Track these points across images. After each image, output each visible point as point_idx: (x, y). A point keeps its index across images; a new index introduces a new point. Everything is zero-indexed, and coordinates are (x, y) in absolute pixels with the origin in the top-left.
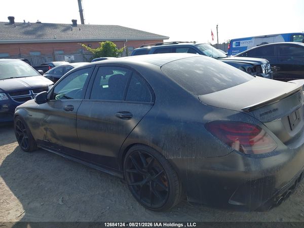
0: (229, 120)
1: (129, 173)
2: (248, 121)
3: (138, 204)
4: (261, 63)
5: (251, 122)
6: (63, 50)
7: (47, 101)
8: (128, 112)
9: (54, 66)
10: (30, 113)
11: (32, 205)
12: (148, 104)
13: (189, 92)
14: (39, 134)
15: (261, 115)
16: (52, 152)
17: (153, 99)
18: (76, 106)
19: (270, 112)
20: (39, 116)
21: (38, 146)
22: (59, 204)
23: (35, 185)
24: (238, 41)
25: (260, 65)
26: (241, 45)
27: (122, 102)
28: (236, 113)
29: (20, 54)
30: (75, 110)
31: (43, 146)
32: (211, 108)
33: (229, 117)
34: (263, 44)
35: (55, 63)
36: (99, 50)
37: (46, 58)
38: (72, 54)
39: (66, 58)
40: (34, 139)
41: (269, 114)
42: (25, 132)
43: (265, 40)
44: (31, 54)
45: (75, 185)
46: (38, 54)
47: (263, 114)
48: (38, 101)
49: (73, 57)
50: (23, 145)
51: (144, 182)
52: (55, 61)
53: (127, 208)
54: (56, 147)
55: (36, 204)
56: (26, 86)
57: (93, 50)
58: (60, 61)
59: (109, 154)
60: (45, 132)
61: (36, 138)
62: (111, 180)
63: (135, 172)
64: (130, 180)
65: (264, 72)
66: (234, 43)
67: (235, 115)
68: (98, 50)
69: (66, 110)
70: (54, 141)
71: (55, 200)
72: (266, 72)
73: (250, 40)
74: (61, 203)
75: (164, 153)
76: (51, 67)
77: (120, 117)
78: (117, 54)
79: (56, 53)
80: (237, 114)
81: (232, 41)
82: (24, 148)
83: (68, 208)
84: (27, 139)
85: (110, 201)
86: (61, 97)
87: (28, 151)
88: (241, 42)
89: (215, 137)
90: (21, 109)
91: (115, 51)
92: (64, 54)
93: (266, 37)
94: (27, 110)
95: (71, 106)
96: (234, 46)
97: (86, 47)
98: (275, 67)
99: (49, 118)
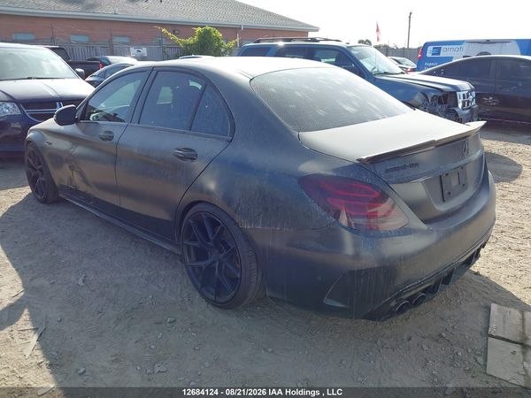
0: (335, 174)
1: (188, 247)
2: (364, 177)
3: (198, 295)
4: (456, 89)
5: (368, 181)
6: (129, 37)
7: (76, 121)
8: (191, 150)
9: (110, 63)
10: (50, 139)
11: (37, 283)
12: (223, 139)
13: (287, 125)
14: (61, 176)
15: (387, 171)
16: (81, 205)
17: (231, 132)
18: (117, 133)
19: (404, 167)
20: (63, 145)
21: (61, 195)
22: (78, 285)
23: (47, 254)
24: (438, 45)
25: (455, 93)
26: (442, 54)
27: (184, 133)
28: (347, 164)
29: (52, 38)
30: (115, 140)
31: (68, 196)
32: (315, 154)
33: (335, 170)
34: (481, 54)
35: (111, 58)
36: (192, 42)
37: (98, 48)
38: (144, 44)
39: (133, 50)
40: (54, 183)
41: (402, 171)
42: (41, 170)
43: (486, 48)
44: (73, 38)
45: (108, 259)
46: (84, 39)
47: (391, 170)
48: (59, 121)
49: (144, 51)
50: (37, 191)
51: (208, 262)
52: (113, 54)
53: (181, 299)
54: (87, 198)
55: (43, 282)
56: (52, 94)
57: (181, 41)
58: (121, 55)
59: (162, 214)
60: (70, 172)
61: (57, 182)
62: (167, 257)
63: (196, 245)
64: (190, 256)
65: (460, 105)
66: (430, 48)
67: (344, 167)
68: (190, 41)
69: (103, 139)
70: (83, 187)
71: (73, 279)
72: (464, 105)
73: (459, 46)
74: (81, 283)
75: (238, 218)
76: (104, 65)
77: (180, 158)
78: (223, 50)
79: (117, 40)
80: (349, 166)
81: (427, 45)
82: (39, 197)
83: (89, 292)
84: (44, 182)
85: (156, 288)
86: (100, 116)
87: (45, 201)
88: (443, 47)
89: (310, 200)
90: (36, 133)
91: (220, 46)
92: (130, 44)
93: (488, 42)
94: (45, 135)
95: (110, 132)
96: (429, 55)
97: (170, 34)
98: (491, 98)
99: (79, 150)
